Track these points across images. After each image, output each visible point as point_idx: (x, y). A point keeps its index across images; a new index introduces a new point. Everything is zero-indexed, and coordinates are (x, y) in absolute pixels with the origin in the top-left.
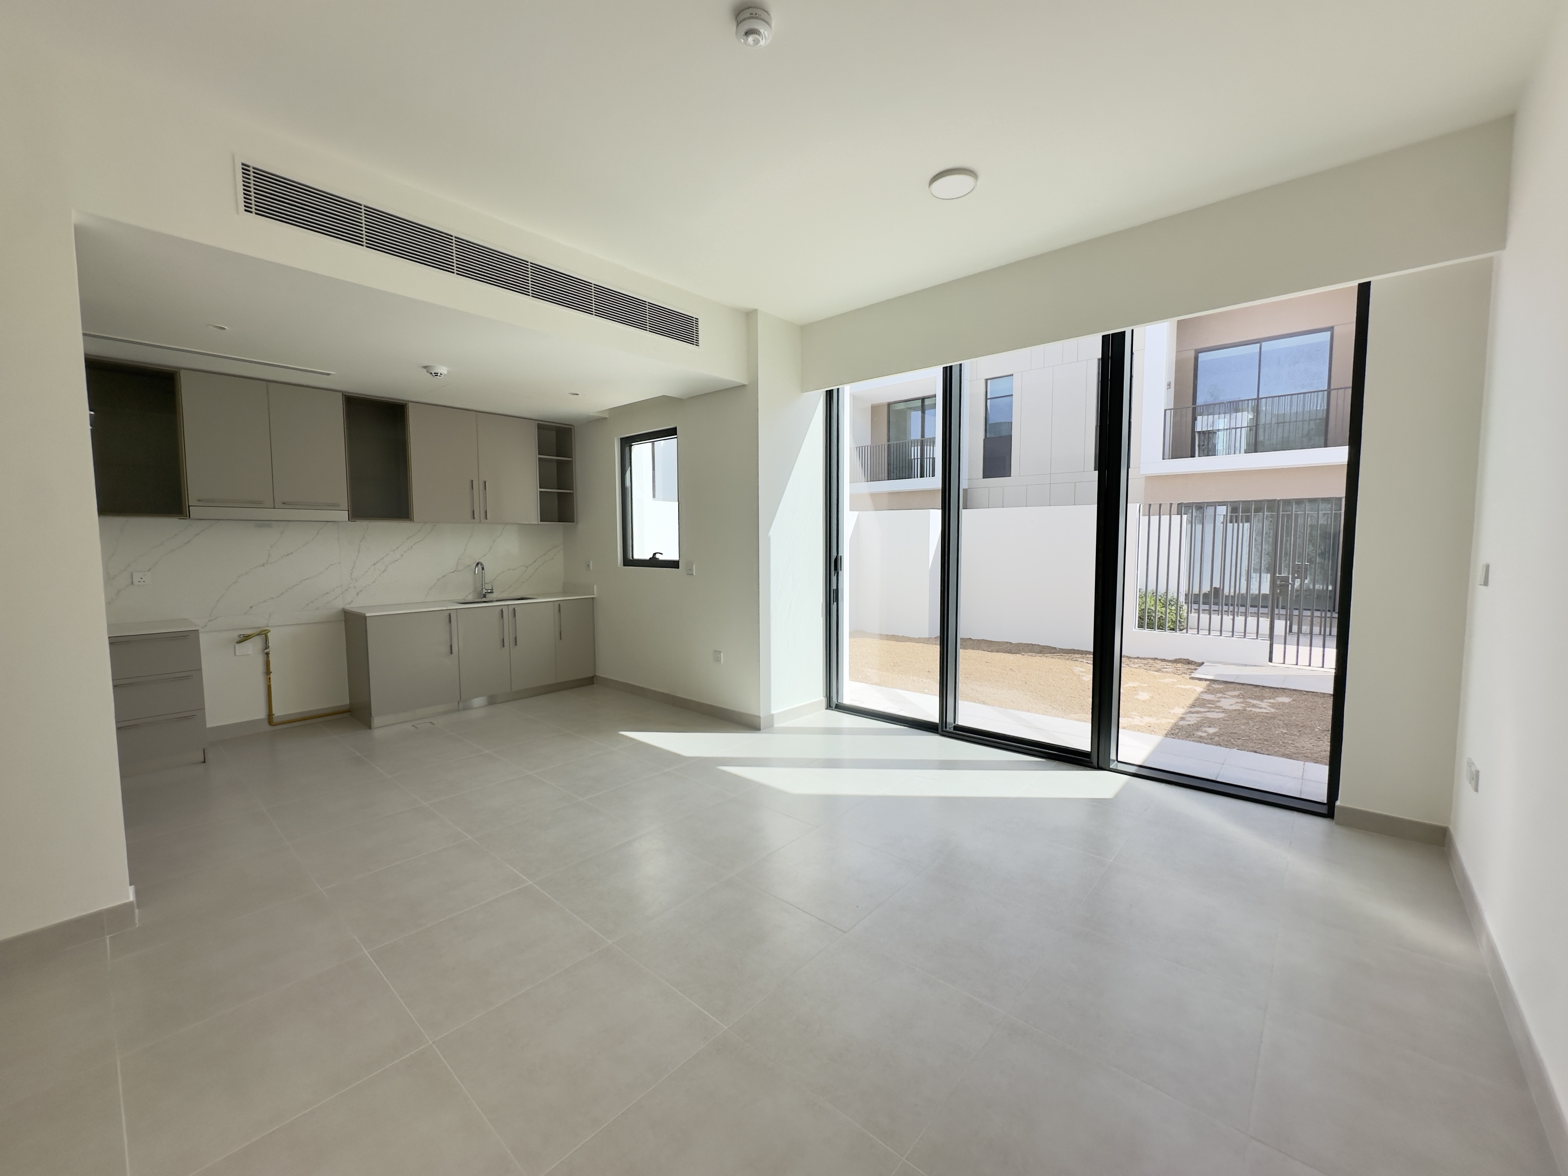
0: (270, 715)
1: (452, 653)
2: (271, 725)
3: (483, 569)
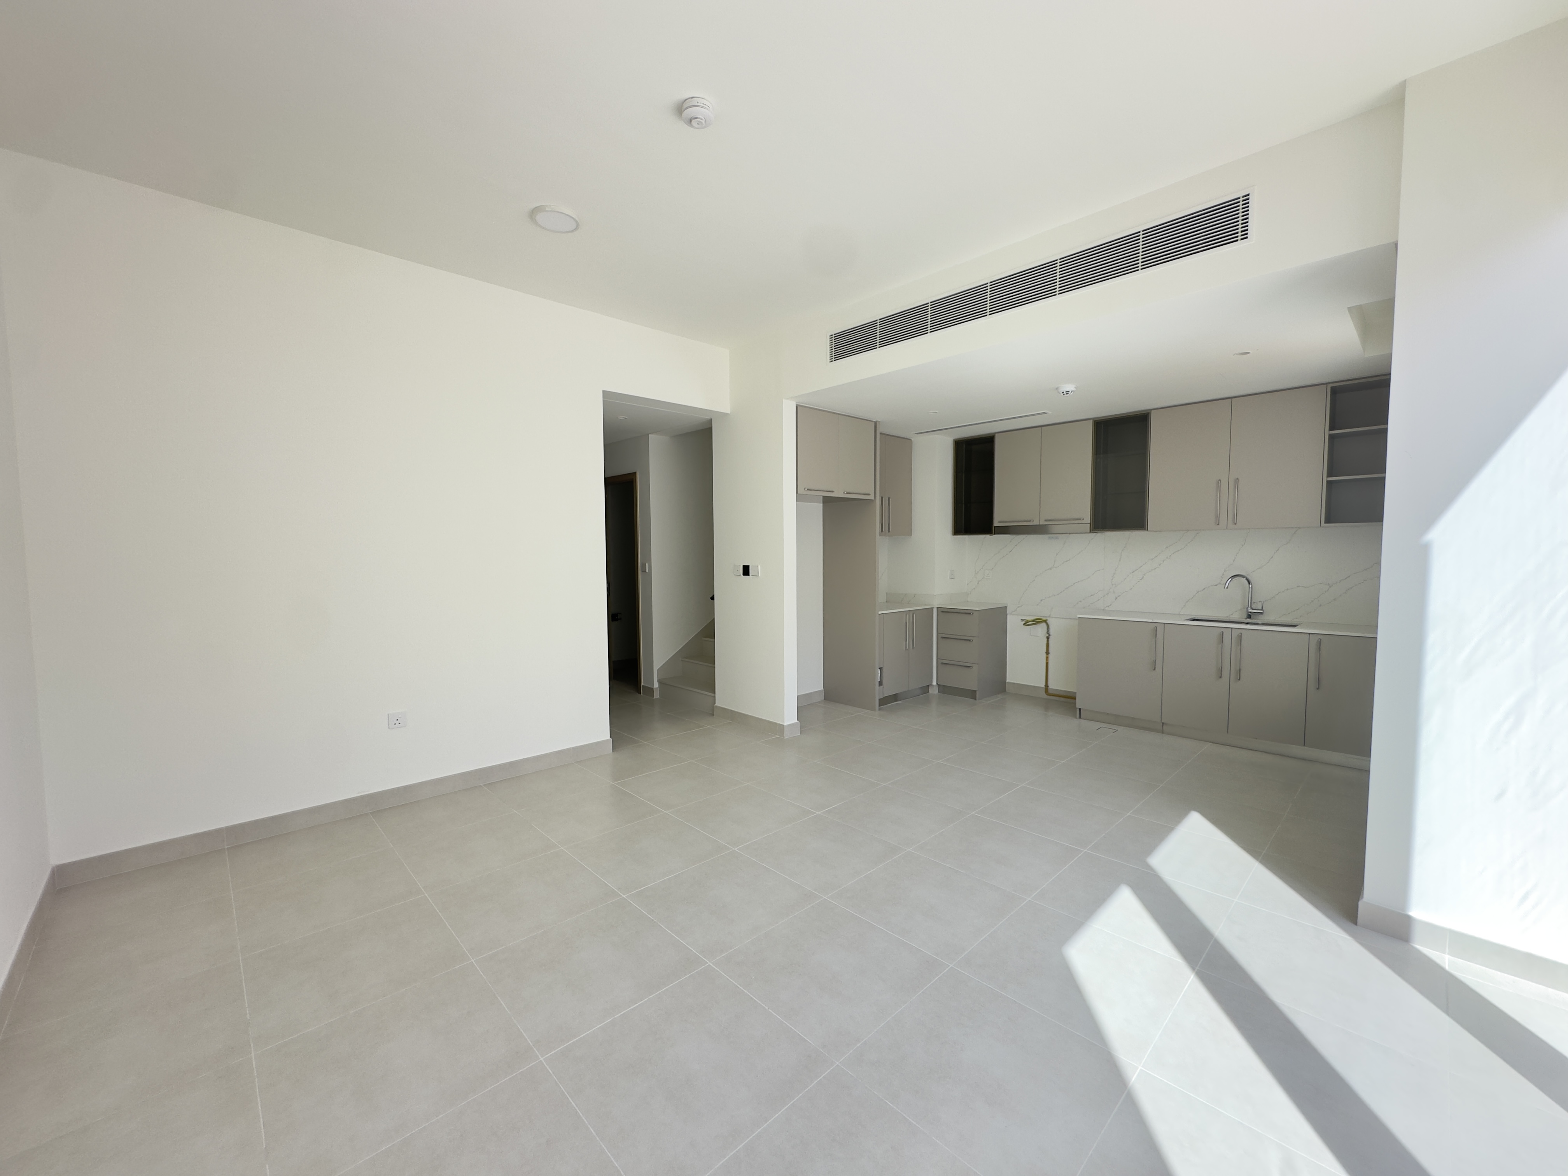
0: (1047, 686)
1: (1155, 669)
2: (1047, 694)
3: (1249, 583)
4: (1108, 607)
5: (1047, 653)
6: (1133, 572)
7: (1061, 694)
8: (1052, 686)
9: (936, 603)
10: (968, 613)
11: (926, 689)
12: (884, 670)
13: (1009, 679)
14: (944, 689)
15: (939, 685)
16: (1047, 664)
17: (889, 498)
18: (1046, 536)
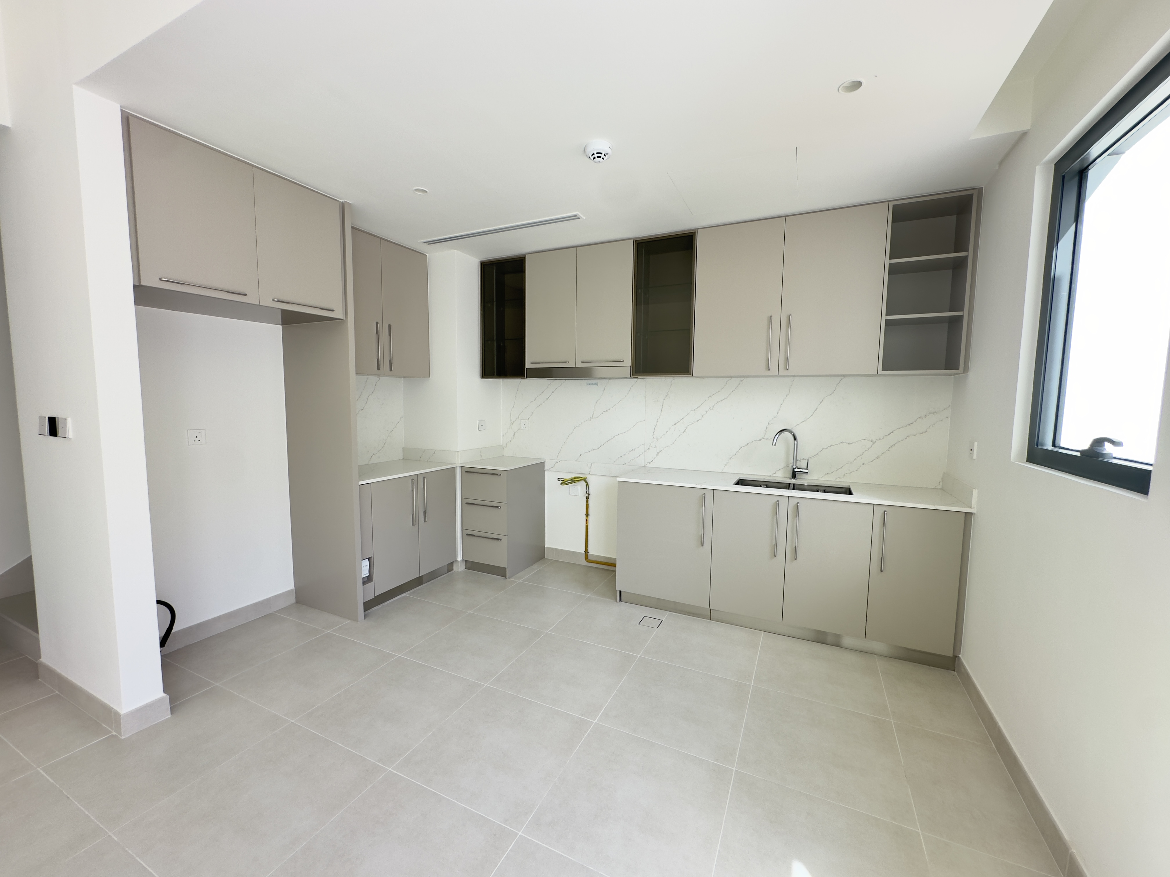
0: (587, 552)
1: (703, 546)
2: (588, 562)
3: (795, 439)
4: (650, 463)
5: (587, 515)
6: (675, 424)
7: (602, 560)
8: (592, 551)
9: (459, 461)
10: (495, 474)
11: (450, 566)
12: (375, 561)
13: (549, 544)
14: (471, 566)
15: (466, 561)
16: (587, 527)
17: (390, 326)
18: (585, 382)
